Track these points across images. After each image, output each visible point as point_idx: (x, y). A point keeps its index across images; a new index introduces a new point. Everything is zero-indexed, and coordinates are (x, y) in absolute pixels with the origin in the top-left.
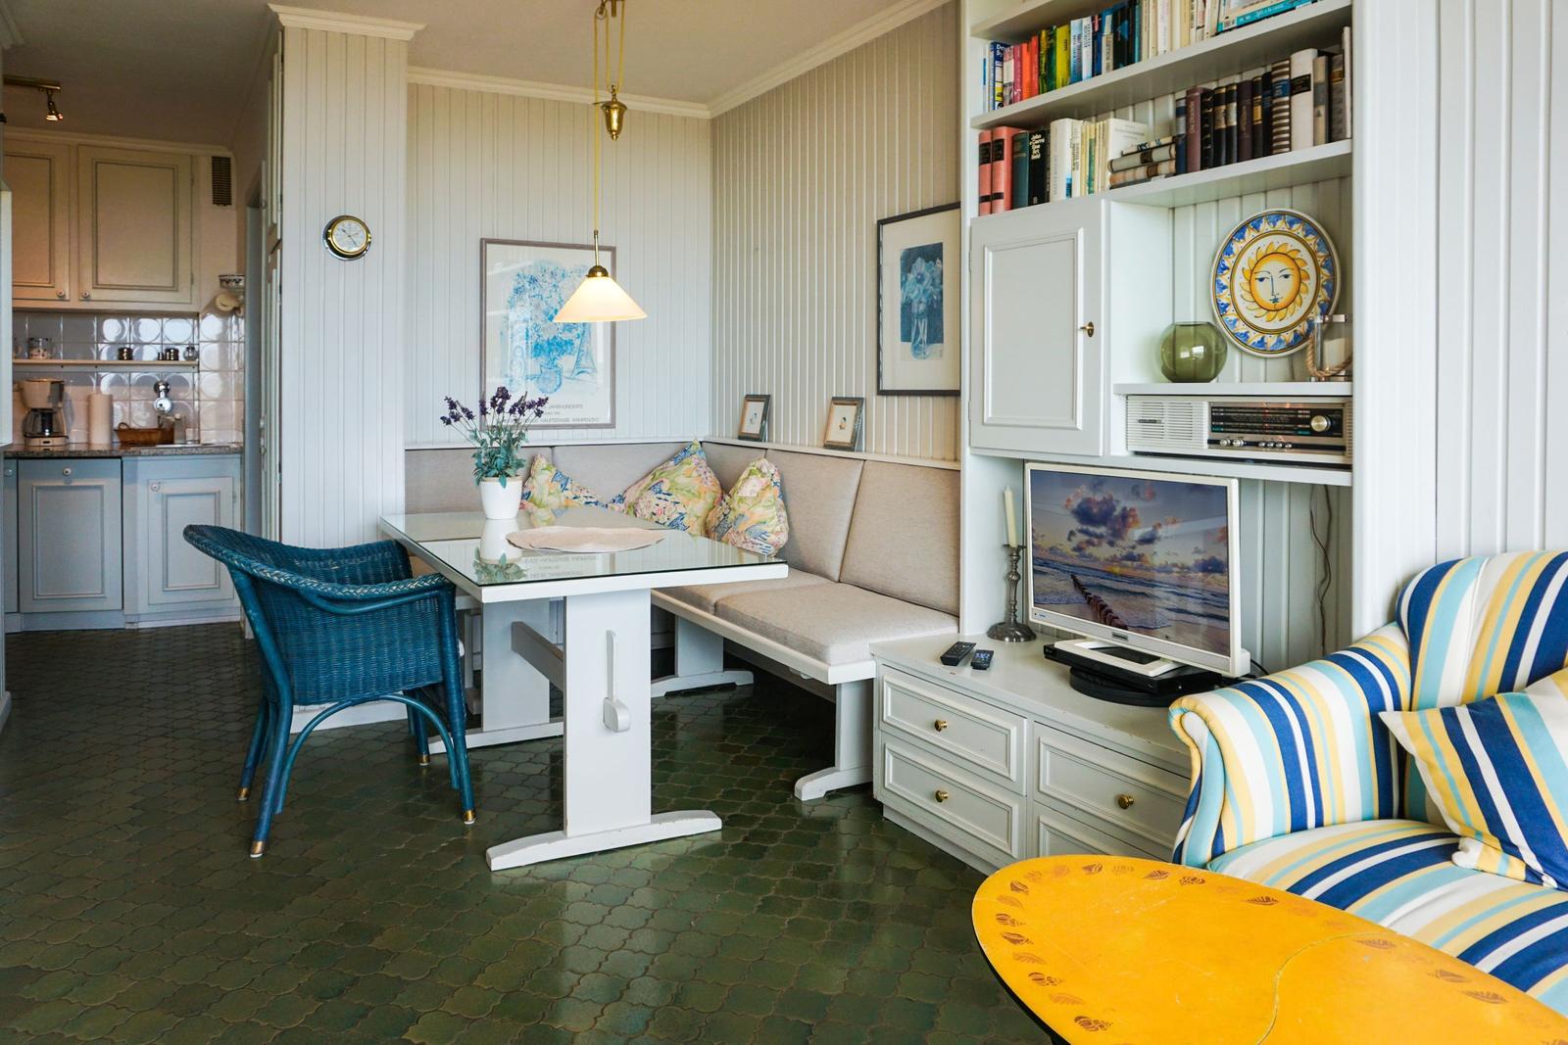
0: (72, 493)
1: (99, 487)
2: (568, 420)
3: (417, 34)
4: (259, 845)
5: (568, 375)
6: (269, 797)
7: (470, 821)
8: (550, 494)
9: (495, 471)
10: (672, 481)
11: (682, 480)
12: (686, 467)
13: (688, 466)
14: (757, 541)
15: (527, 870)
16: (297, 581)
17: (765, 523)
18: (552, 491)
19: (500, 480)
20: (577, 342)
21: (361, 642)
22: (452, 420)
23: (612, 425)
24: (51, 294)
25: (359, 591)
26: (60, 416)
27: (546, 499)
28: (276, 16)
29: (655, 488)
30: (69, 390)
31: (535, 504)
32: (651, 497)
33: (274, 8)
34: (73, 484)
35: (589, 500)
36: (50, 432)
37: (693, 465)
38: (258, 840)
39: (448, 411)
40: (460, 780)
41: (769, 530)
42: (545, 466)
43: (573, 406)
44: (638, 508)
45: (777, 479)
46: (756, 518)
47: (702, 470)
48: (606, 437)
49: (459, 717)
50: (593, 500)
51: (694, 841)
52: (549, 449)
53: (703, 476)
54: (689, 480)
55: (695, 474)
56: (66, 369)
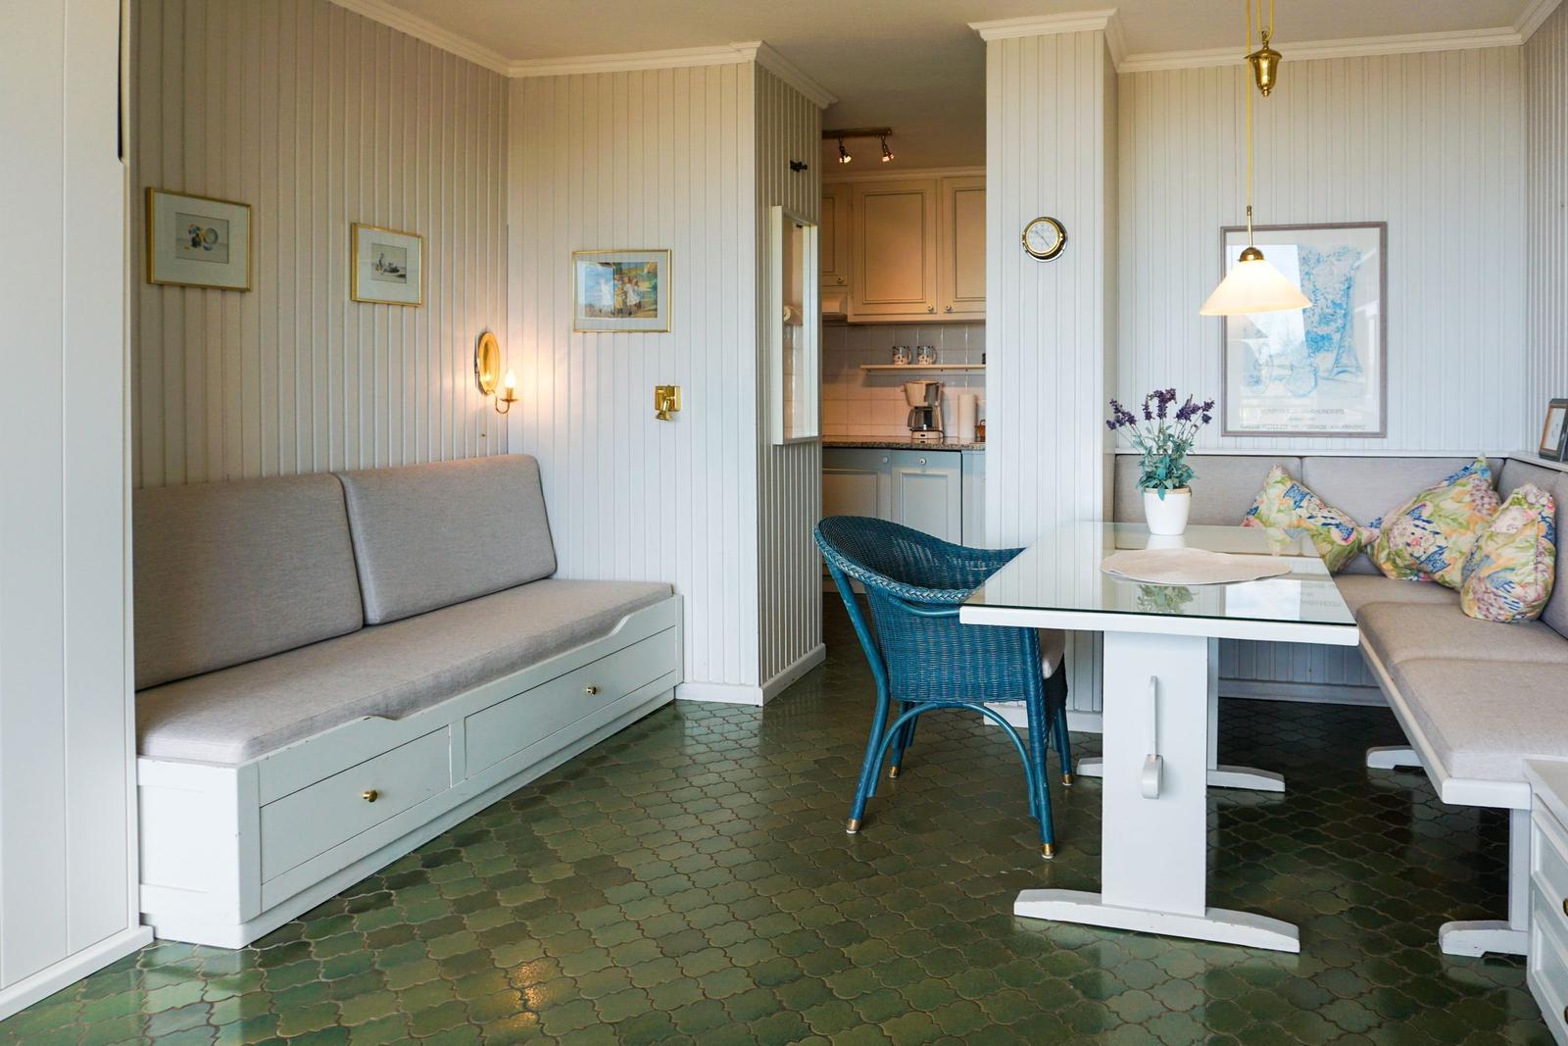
0: (924, 480)
1: (944, 476)
2: (1325, 427)
3: (1111, 20)
4: (854, 823)
5: (1326, 375)
6: (864, 780)
7: (1047, 855)
8: (1279, 511)
9: (1154, 482)
10: (1437, 506)
11: (1448, 505)
12: (1458, 489)
13: (1461, 488)
14: (1500, 593)
15: (1048, 925)
16: (869, 577)
17: (1513, 570)
18: (1281, 507)
19: (1159, 492)
20: (1336, 337)
21: (944, 647)
22: (1118, 425)
23: (1382, 434)
24: (924, 308)
25: (925, 595)
26: (937, 412)
27: (1274, 516)
28: (977, 33)
29: (1414, 513)
30: (949, 391)
31: (1262, 522)
32: (1408, 524)
33: (974, 26)
34: (928, 473)
35: (1329, 521)
36: (928, 426)
37: (1469, 488)
38: (852, 817)
39: (1114, 415)
40: (1038, 808)
41: (1515, 579)
42: (1279, 479)
43: (1332, 411)
44: (1391, 536)
45: (1549, 513)
46: (1502, 562)
47: (1478, 495)
48: (1373, 447)
49: (1039, 741)
50: (1333, 522)
51: (1252, 957)
52: (1298, 460)
53: (1479, 502)
54: (1457, 505)
55: (1468, 499)
56: (945, 372)
